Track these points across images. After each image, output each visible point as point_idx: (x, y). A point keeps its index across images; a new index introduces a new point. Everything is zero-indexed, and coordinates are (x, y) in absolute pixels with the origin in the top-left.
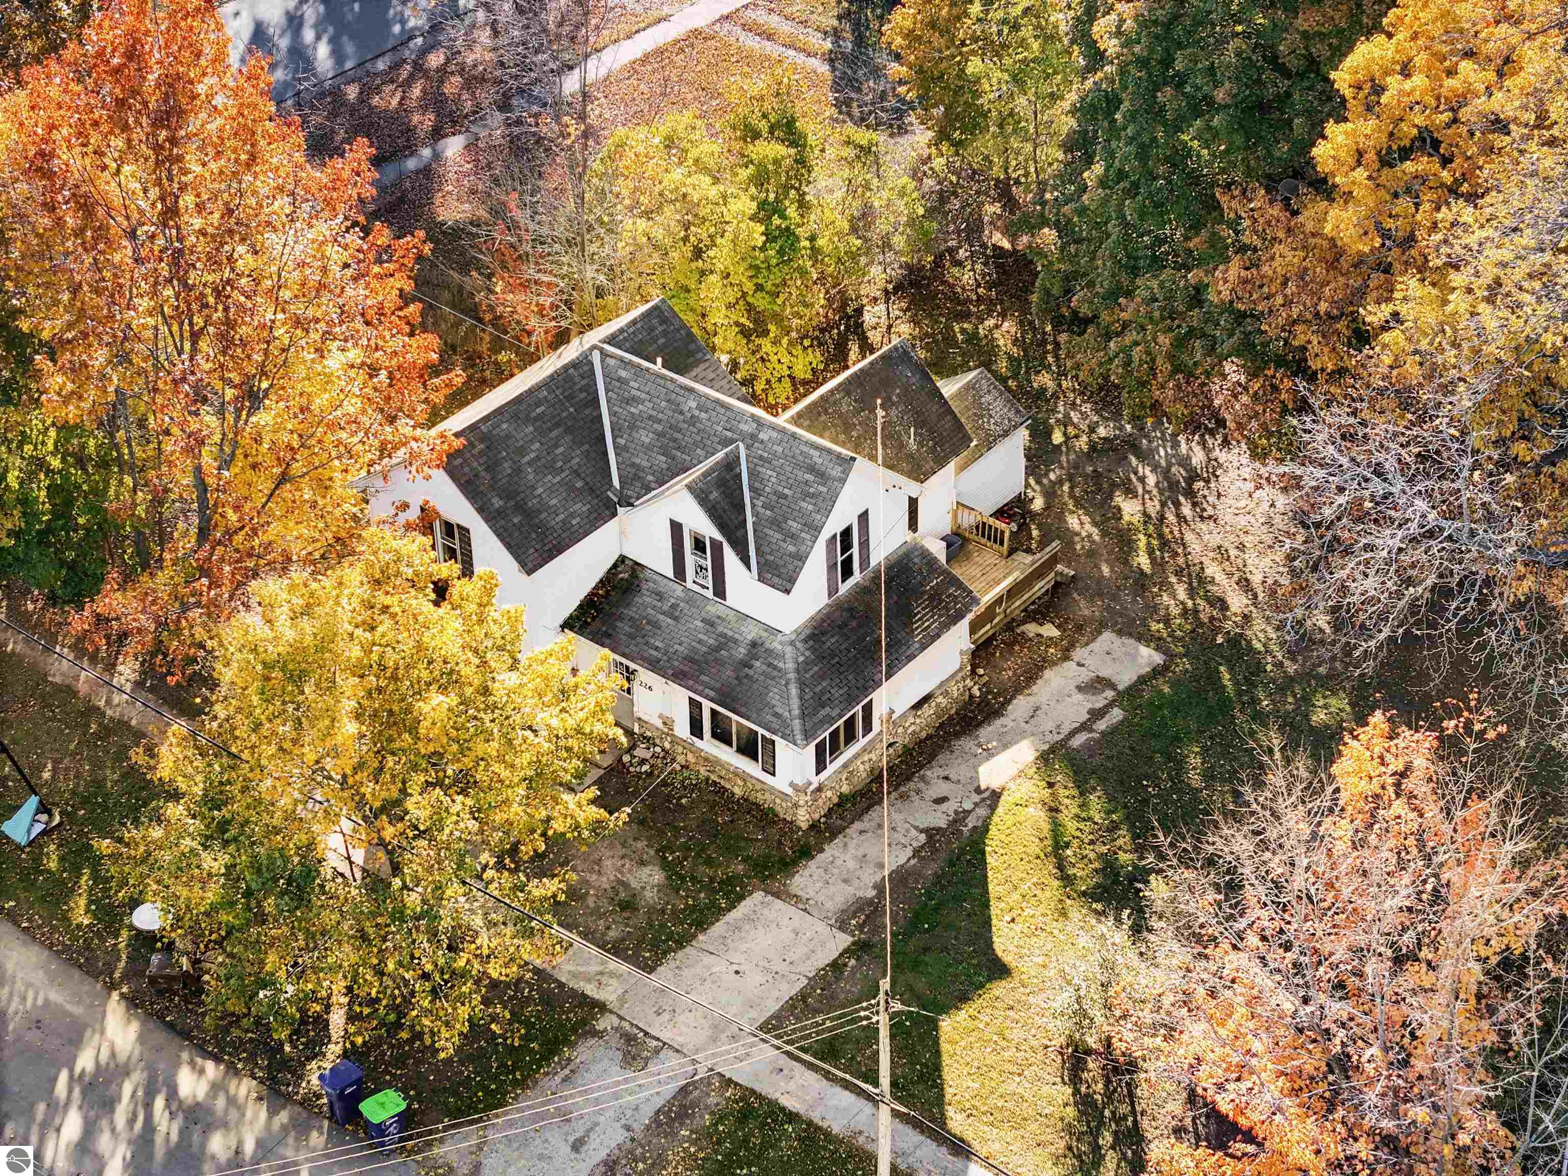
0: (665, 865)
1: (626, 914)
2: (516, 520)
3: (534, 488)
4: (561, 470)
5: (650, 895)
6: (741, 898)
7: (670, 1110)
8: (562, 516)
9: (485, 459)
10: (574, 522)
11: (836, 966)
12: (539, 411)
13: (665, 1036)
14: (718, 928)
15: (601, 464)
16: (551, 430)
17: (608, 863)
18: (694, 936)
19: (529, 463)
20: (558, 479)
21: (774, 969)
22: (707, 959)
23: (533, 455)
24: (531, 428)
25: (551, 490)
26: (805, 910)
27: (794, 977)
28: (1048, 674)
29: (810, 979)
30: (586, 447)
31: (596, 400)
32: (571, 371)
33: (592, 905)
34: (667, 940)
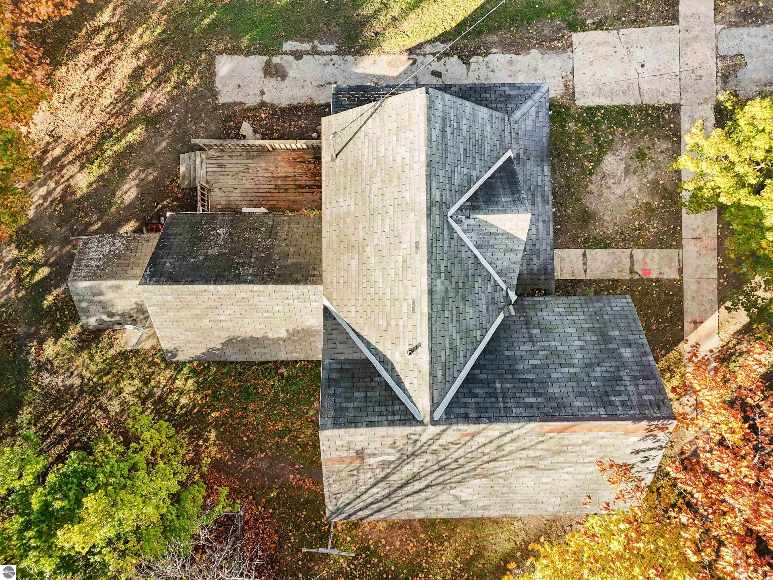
0: (598, 161)
1: (646, 151)
2: (617, 333)
3: (582, 348)
4: (544, 348)
5: (624, 152)
6: (589, 109)
7: (752, 22)
8: (570, 318)
9: (618, 388)
10: (562, 310)
11: (599, 26)
12: (533, 400)
13: (712, 62)
14: (619, 101)
15: (502, 335)
16: (532, 380)
17: (619, 192)
18: (635, 107)
19: (573, 366)
20: (553, 344)
21: (625, 52)
22: (645, 87)
23: (565, 370)
24: (550, 390)
25: (565, 339)
26: (572, 73)
27: (623, 38)
28: (284, 103)
29: (618, 30)
30: (506, 353)
31: (467, 380)
32: (473, 415)
33: (654, 173)
34: (650, 115)
